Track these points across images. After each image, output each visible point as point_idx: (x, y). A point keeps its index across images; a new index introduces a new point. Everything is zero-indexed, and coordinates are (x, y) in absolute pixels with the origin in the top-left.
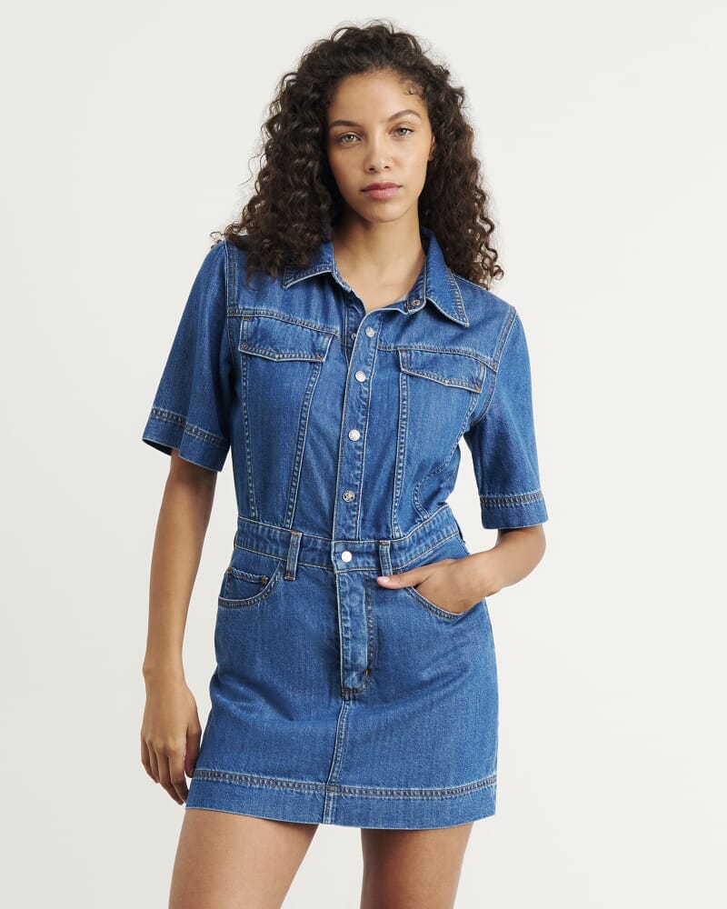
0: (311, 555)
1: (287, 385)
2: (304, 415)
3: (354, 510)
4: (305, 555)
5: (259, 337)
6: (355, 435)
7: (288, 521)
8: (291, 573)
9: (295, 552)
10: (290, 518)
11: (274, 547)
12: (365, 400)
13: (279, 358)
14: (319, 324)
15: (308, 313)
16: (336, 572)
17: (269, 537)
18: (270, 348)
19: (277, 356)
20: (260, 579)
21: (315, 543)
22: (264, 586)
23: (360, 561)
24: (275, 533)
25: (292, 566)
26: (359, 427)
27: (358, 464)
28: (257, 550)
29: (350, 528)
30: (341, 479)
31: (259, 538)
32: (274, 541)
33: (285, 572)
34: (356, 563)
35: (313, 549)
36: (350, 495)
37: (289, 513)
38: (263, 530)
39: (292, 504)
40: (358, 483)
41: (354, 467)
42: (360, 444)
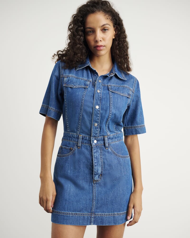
0: (85, 141)
1: (77, 94)
2: (82, 102)
3: (97, 129)
4: (83, 141)
5: (69, 82)
6: (97, 107)
7: (78, 132)
8: (79, 147)
9: (80, 140)
10: (78, 131)
11: (74, 139)
12: (100, 97)
13: (75, 87)
14: (86, 79)
15: (83, 76)
16: (93, 146)
17: (73, 137)
18: (72, 85)
19: (75, 86)
20: (70, 148)
21: (86, 138)
22: (72, 150)
23: (99, 142)
24: (75, 135)
25: (80, 145)
26: (98, 105)
27: (98, 115)
28: (69, 140)
29: (96, 134)
30: (94, 120)
31: (70, 137)
32: (74, 138)
33: (78, 147)
34: (98, 143)
35: (86, 140)
36: (96, 124)
37: (79, 130)
38: (71, 135)
39: (79, 127)
40: (98, 121)
41: (97, 116)
42: (99, 110)
